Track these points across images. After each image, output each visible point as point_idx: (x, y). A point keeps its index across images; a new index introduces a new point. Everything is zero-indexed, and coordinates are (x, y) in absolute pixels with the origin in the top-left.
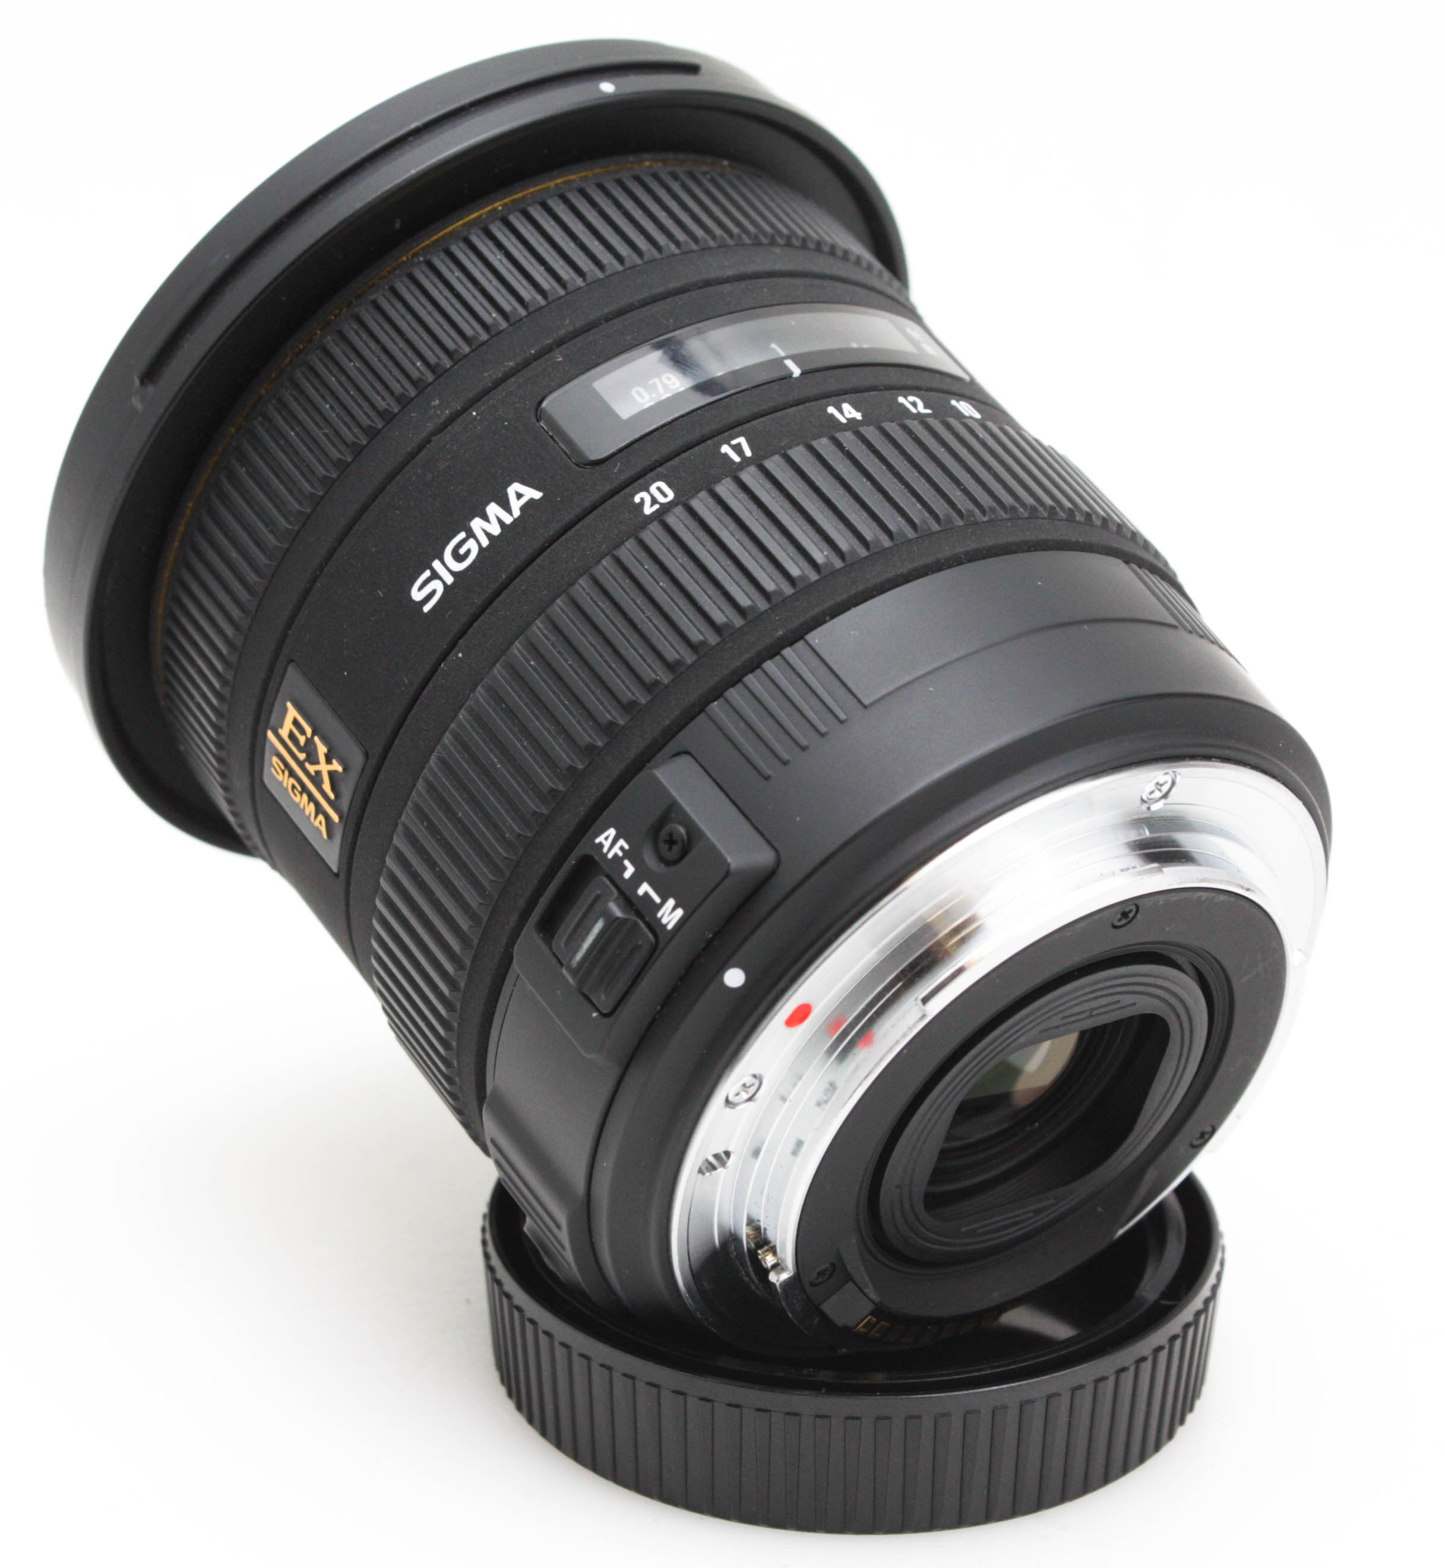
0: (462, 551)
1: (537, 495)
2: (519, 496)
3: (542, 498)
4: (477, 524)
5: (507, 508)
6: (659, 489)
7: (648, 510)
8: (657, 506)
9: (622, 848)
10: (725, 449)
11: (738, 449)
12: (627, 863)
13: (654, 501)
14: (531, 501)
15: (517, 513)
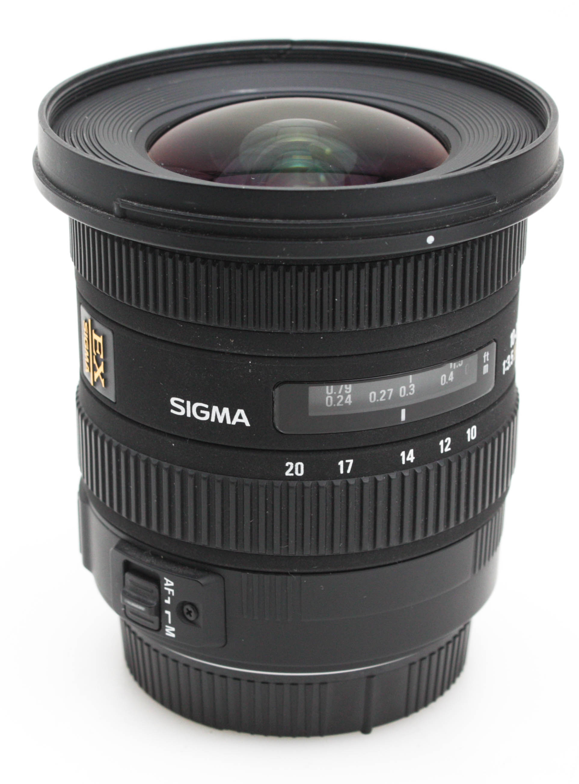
0: (202, 412)
1: (248, 424)
2: (240, 417)
3: (248, 427)
4: (215, 409)
5: (232, 417)
6: (299, 466)
7: (288, 473)
8: (292, 475)
9: (171, 592)
10: (341, 463)
11: (346, 465)
12: (169, 598)
13: (293, 471)
14: (243, 424)
15: (234, 423)
